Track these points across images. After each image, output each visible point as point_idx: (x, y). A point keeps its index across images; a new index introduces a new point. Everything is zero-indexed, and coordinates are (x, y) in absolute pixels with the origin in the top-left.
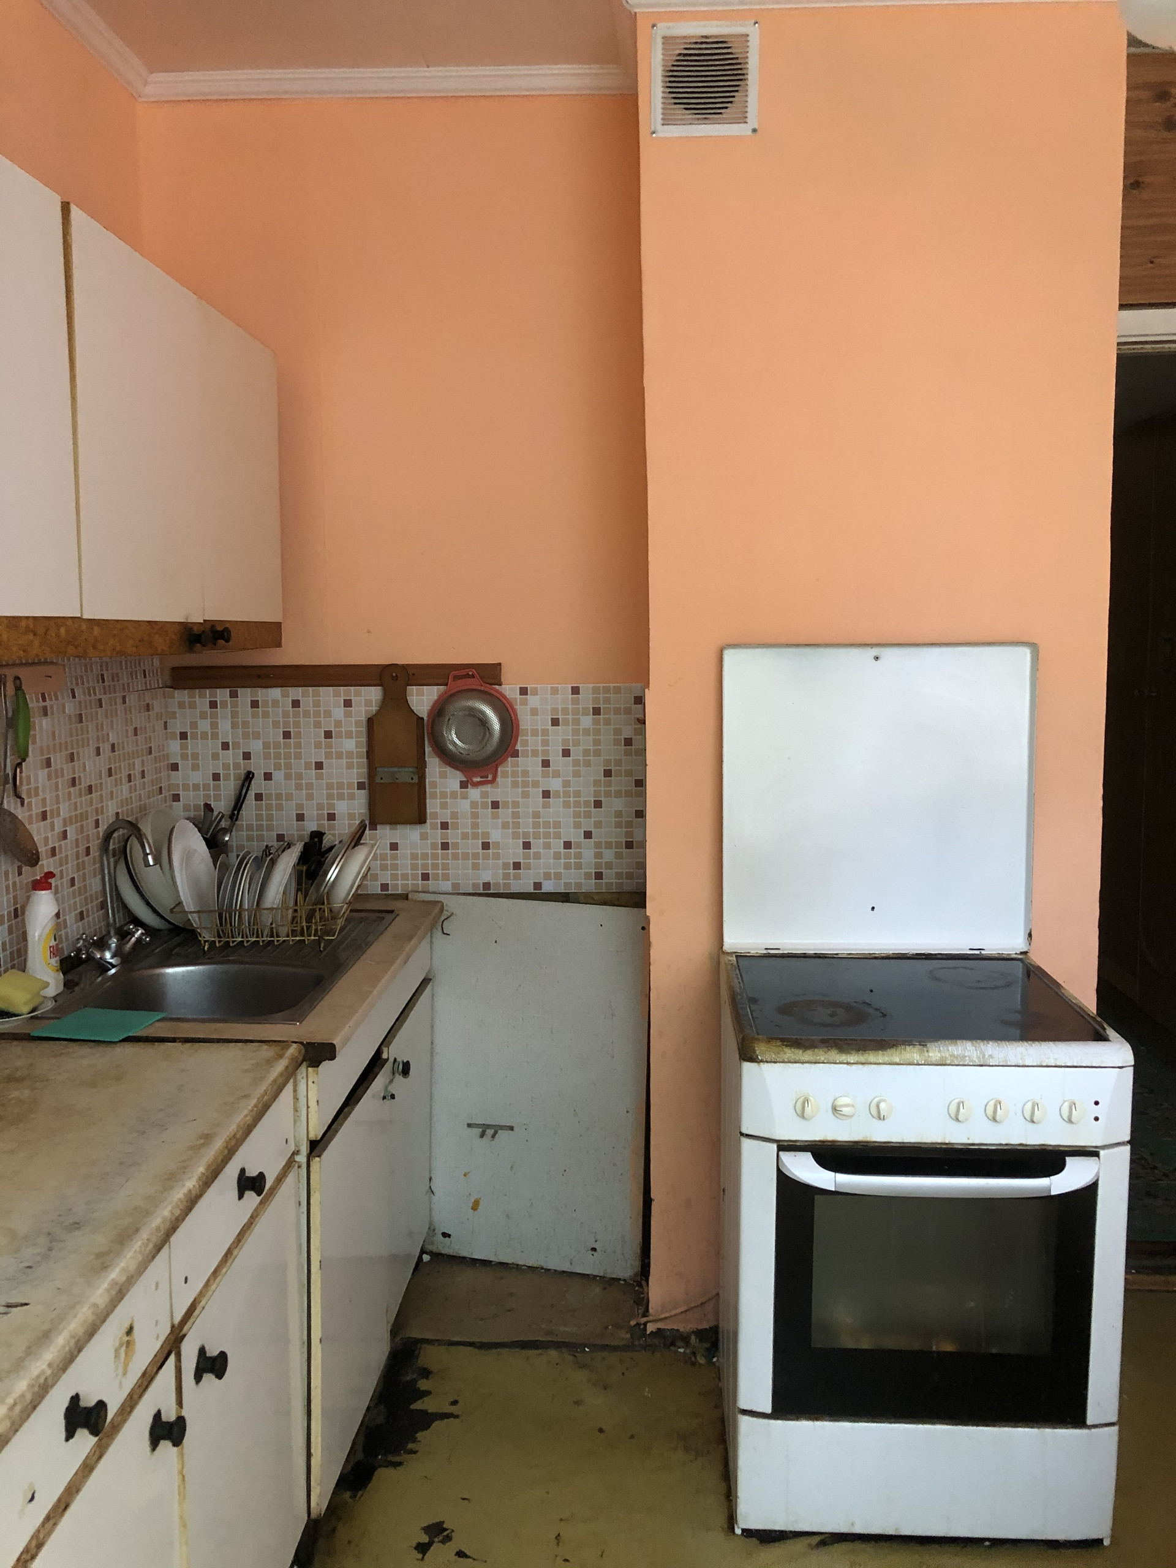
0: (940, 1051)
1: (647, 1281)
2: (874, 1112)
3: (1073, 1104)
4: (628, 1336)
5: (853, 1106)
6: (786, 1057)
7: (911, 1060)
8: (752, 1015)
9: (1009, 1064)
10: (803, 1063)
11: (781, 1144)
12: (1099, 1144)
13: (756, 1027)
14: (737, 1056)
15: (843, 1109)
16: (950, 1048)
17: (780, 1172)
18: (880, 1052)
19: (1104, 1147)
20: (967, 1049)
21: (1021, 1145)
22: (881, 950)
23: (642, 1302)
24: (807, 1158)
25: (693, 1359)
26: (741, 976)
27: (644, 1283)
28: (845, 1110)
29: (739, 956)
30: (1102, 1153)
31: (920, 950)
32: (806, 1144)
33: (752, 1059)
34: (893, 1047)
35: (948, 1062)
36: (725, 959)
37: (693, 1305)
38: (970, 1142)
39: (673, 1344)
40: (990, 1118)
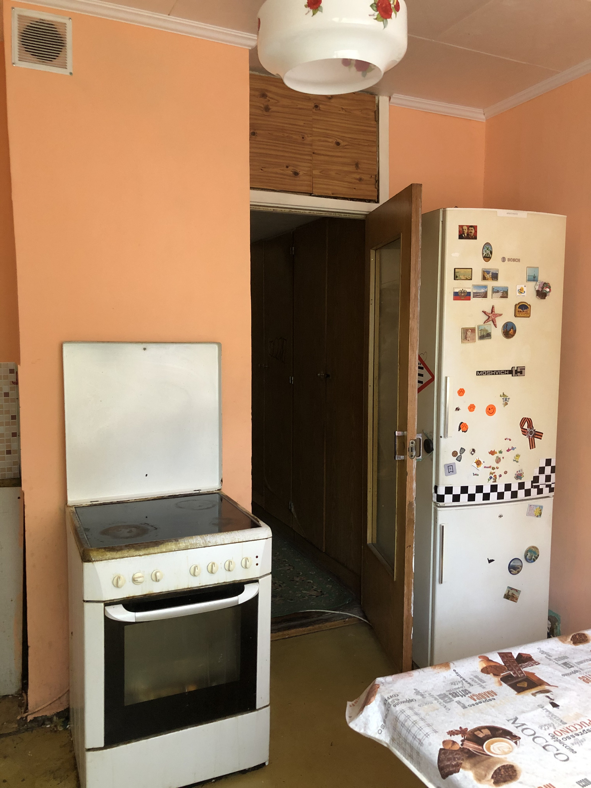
0: (185, 543)
1: (26, 693)
2: (154, 578)
3: (247, 559)
4: (17, 726)
5: (143, 577)
6: (107, 557)
7: (171, 549)
8: (87, 537)
9: (218, 544)
10: (116, 559)
11: (106, 602)
12: (258, 576)
13: (90, 544)
14: (80, 561)
15: (138, 579)
16: (190, 541)
17: (106, 618)
18: (156, 547)
19: (261, 577)
20: (198, 540)
21: (224, 582)
22: (151, 496)
23: (24, 706)
24: (120, 607)
25: (55, 729)
26: (79, 518)
27: (24, 694)
28: (139, 580)
29: (76, 507)
30: (260, 580)
31: (170, 494)
32: (119, 600)
33: (89, 561)
34: (162, 544)
35: (189, 547)
36: (68, 510)
37: (55, 699)
38: (201, 585)
39: (43, 724)
40: (210, 572)
